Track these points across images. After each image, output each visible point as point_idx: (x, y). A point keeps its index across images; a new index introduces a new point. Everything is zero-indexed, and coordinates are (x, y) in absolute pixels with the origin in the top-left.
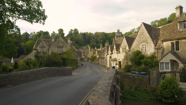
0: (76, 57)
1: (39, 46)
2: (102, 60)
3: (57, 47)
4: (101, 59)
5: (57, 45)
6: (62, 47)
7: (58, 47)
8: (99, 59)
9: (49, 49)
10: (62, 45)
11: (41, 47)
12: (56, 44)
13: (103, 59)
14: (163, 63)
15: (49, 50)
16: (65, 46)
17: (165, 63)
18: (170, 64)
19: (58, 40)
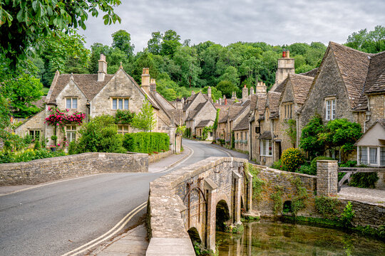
0: (166, 127)
1: (60, 94)
2: (242, 136)
3: (111, 99)
4: (239, 132)
5: (113, 93)
6: (127, 99)
7: (115, 99)
8: (236, 133)
9: (91, 103)
10: (126, 92)
11: (69, 98)
12: (109, 90)
13: (244, 134)
14: (365, 147)
15: (88, 106)
16: (133, 97)
17: (368, 149)
18: (379, 150)
19: (113, 78)
